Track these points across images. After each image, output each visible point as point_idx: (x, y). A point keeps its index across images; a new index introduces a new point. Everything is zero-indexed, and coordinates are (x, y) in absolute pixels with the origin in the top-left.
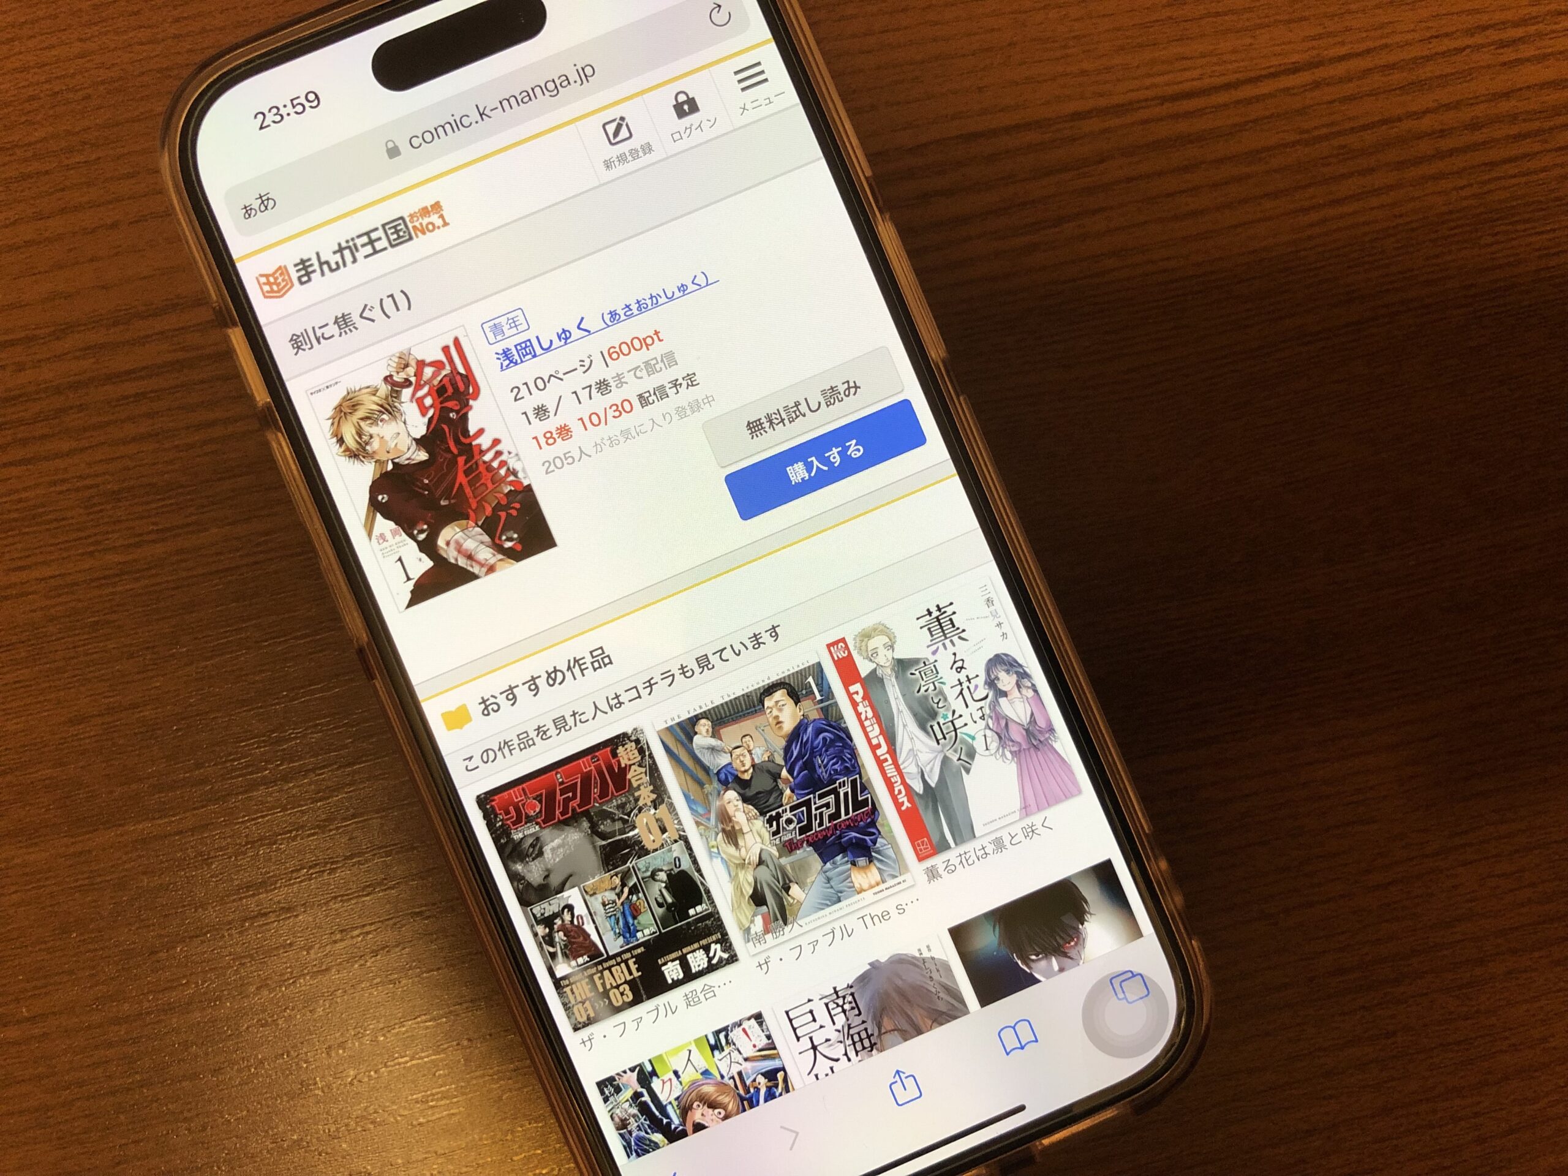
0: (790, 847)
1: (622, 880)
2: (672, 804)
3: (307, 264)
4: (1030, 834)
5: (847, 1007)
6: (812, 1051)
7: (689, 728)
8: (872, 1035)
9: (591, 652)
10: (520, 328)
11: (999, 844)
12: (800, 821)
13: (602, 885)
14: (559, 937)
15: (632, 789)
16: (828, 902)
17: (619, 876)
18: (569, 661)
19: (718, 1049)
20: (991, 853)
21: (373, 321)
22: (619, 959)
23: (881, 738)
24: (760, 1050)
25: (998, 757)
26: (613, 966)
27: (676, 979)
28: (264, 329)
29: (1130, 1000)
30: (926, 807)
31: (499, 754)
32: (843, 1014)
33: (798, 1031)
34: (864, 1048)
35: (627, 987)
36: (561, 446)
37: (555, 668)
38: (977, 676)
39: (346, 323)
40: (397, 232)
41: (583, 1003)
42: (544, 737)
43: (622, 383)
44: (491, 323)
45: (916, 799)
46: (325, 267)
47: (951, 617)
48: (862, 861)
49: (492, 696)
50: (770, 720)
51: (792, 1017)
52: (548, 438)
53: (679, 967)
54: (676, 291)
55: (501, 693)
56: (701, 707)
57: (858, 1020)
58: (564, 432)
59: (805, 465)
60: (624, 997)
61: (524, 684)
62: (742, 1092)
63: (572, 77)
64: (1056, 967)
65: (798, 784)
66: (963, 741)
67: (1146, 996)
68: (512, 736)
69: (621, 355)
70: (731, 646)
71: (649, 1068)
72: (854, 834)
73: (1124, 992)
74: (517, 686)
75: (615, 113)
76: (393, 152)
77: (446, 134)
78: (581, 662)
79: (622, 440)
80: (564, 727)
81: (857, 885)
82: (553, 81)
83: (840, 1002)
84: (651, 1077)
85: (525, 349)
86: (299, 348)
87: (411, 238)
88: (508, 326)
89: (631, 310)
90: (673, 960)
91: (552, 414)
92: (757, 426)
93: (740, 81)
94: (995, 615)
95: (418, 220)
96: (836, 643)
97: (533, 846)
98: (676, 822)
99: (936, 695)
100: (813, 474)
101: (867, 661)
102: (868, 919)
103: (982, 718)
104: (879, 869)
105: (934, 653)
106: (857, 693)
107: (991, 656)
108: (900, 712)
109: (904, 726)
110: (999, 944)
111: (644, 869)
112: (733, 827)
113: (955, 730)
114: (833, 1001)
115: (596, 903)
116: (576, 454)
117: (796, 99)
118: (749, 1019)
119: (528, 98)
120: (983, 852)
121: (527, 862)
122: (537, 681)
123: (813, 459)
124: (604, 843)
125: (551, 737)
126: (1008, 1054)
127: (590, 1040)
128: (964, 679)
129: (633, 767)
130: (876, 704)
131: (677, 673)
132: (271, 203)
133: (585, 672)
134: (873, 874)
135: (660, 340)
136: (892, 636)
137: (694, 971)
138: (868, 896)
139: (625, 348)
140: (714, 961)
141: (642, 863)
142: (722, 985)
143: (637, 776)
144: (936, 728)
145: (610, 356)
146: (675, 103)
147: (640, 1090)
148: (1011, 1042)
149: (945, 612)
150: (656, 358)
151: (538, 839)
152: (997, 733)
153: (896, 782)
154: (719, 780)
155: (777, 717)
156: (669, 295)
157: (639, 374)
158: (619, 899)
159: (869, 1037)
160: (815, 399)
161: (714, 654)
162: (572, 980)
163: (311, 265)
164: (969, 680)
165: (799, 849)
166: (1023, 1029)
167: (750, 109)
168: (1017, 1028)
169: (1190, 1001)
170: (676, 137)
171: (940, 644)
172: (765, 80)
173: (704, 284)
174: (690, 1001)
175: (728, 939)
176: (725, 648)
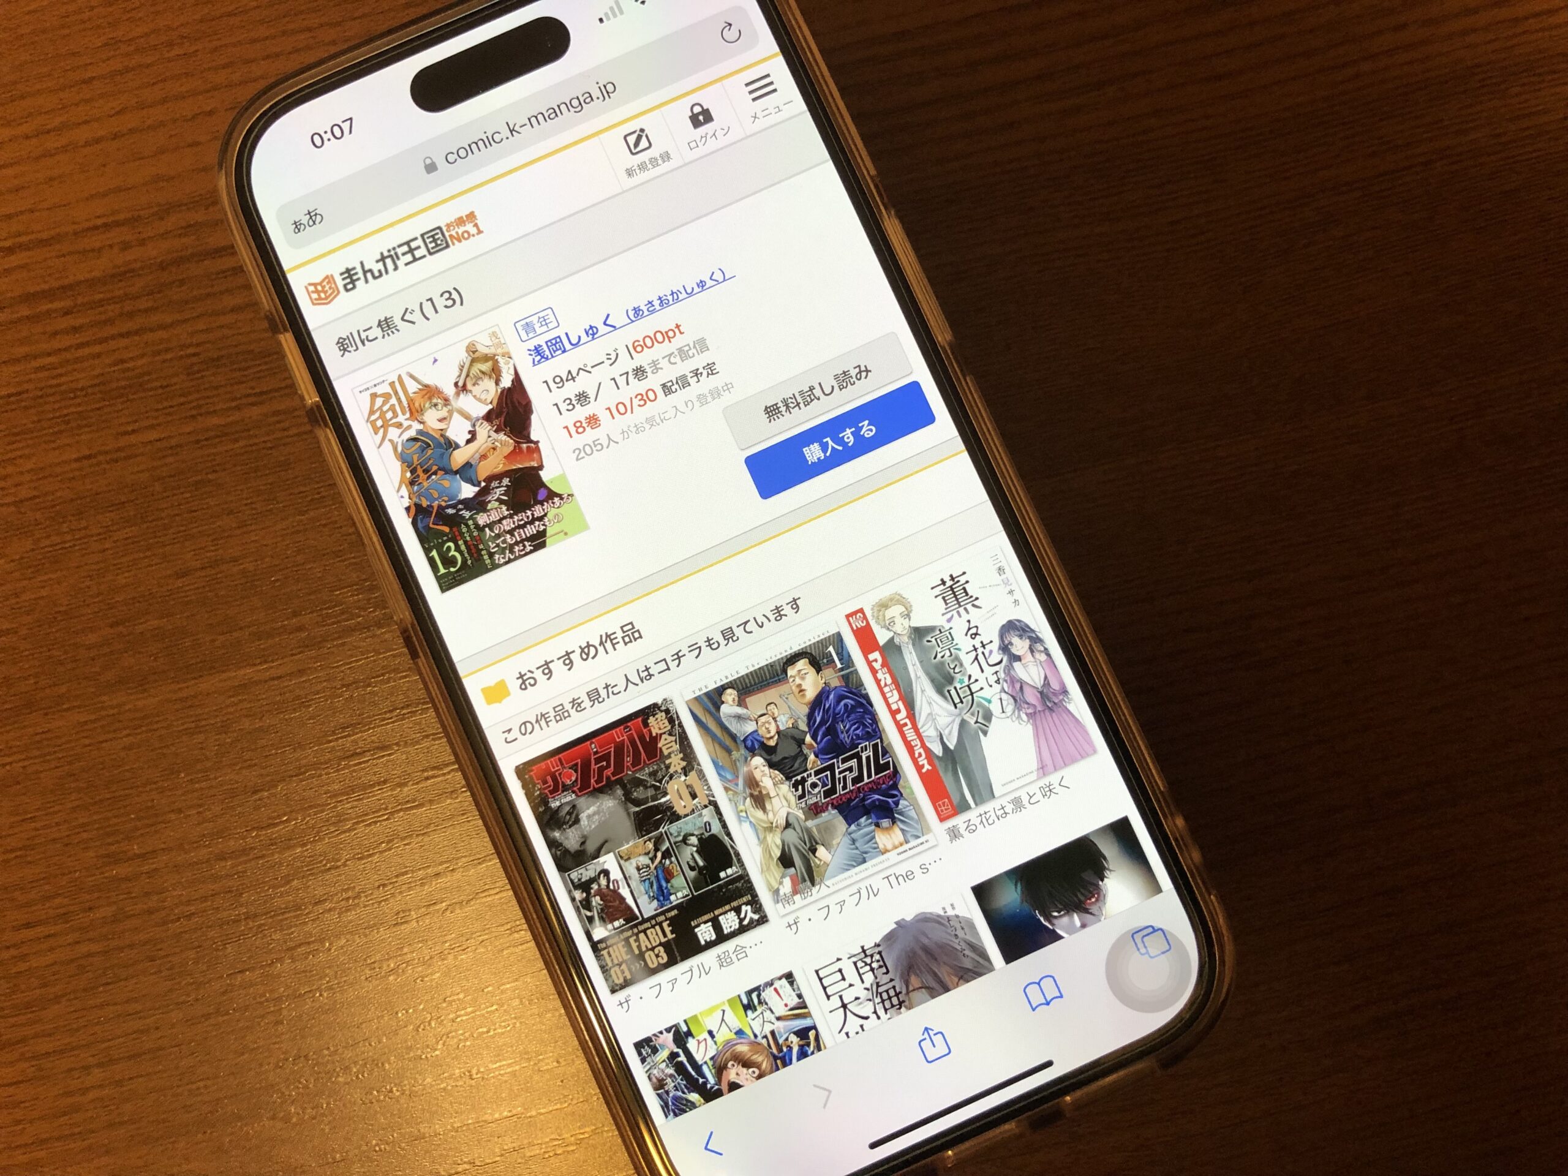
0: (815, 810)
2: (701, 771)
3: (352, 272)
4: (1048, 793)
5: (875, 965)
6: (842, 1009)
8: (900, 993)
9: (622, 628)
10: (551, 326)
11: (1018, 804)
12: (824, 785)
13: (637, 850)
14: (596, 901)
15: (663, 758)
16: (855, 864)
17: (653, 841)
18: (601, 636)
19: (751, 1009)
20: (1010, 812)
21: (413, 323)
22: (653, 922)
23: (900, 703)
24: (791, 1009)
25: (1014, 719)
26: (648, 928)
27: (708, 940)
28: (313, 335)
29: (1152, 955)
30: (946, 770)
31: (537, 726)
32: (871, 973)
33: (828, 990)
34: (893, 1006)
35: (661, 949)
36: (590, 435)
37: (588, 642)
38: (991, 642)
39: (388, 326)
40: (435, 241)
41: (620, 965)
44: (523, 322)
45: (936, 762)
46: (369, 275)
47: (965, 586)
48: (885, 823)
49: (529, 671)
50: (794, 688)
51: (821, 975)
52: (578, 428)
53: (711, 928)
54: (696, 287)
55: (538, 668)
56: (727, 677)
57: (886, 978)
58: (593, 421)
59: (820, 445)
60: (659, 959)
61: (559, 659)
63: (596, 93)
64: (1078, 923)
66: (980, 705)
67: (1169, 951)
68: (548, 708)
69: (645, 348)
70: (755, 619)
71: (685, 1029)
72: (877, 797)
73: (1145, 947)
74: (553, 661)
75: (635, 126)
76: (431, 168)
77: (479, 150)
78: (612, 637)
79: (647, 426)
80: (597, 699)
81: (881, 846)
82: (578, 98)
83: (868, 960)
84: (687, 1037)
85: (555, 345)
86: (345, 350)
87: (448, 246)
88: (540, 324)
89: (653, 306)
90: (705, 922)
92: (774, 410)
93: (751, 92)
94: (1006, 583)
95: (454, 229)
96: (855, 613)
97: (569, 813)
98: (706, 788)
99: (953, 661)
100: (828, 454)
101: (884, 630)
102: (893, 879)
103: (998, 682)
104: (902, 830)
105: (949, 620)
106: (876, 660)
107: (1004, 622)
108: (917, 678)
109: (923, 691)
111: (676, 834)
113: (972, 694)
114: (861, 960)
115: (631, 868)
116: (604, 441)
117: (803, 107)
118: (780, 978)
119: (554, 115)
120: (1002, 811)
121: (564, 829)
122: (571, 656)
123: (828, 439)
124: (637, 809)
125: (585, 709)
126: (1034, 1010)
127: (627, 1001)
128: (978, 645)
129: (664, 737)
130: (895, 671)
131: (703, 645)
132: (319, 218)
133: (616, 646)
134: (897, 835)
135: (681, 333)
136: (908, 605)
137: (726, 932)
138: (892, 856)
139: (648, 342)
140: (746, 922)
141: (674, 828)
142: (753, 946)
143: (667, 744)
144: (953, 692)
145: (635, 349)
146: (691, 114)
148: (1036, 998)
149: (958, 581)
151: (574, 807)
152: (1012, 696)
153: (916, 746)
154: (746, 747)
155: (800, 685)
156: (689, 291)
158: (653, 863)
159: (897, 995)
160: (829, 383)
161: (738, 627)
162: (609, 943)
163: (356, 274)
164: (983, 646)
165: (824, 812)
166: (1047, 984)
167: (761, 117)
168: (1041, 984)
169: (1211, 955)
170: (692, 146)
171: (954, 612)
172: (775, 90)
173: (721, 279)
174: (723, 962)
175: (758, 900)
176: (749, 621)
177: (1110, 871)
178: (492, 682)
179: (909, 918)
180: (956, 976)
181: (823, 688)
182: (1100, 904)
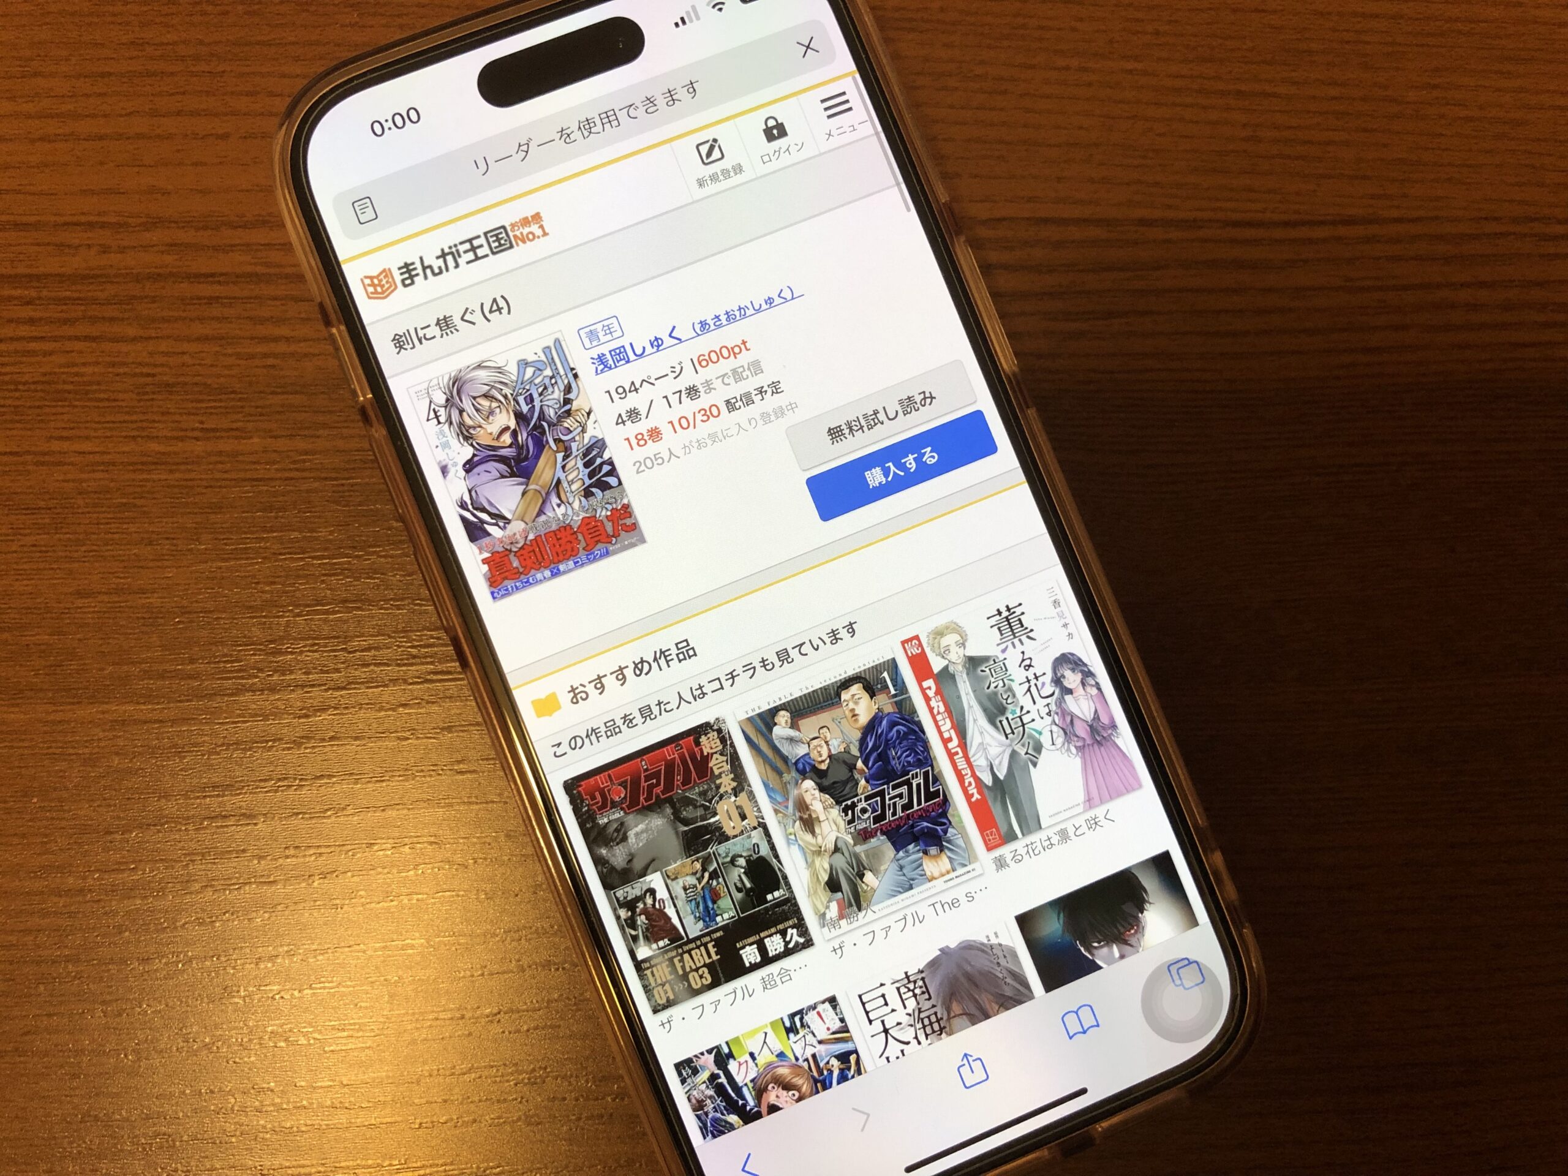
0: (864, 836)
2: (751, 792)
3: (411, 267)
4: (1094, 826)
5: (918, 991)
6: (883, 1034)
8: (942, 1019)
9: (677, 644)
10: (615, 335)
11: (1064, 835)
12: (874, 811)
13: (684, 870)
14: (641, 920)
15: (714, 777)
16: (900, 889)
18: (655, 652)
19: (793, 1032)
20: (1056, 843)
21: (474, 324)
22: (698, 943)
23: (953, 732)
24: (834, 1033)
25: (1063, 751)
26: (693, 949)
27: (753, 962)
28: (368, 328)
29: (1187, 987)
30: (995, 799)
31: (587, 741)
32: (913, 998)
33: (870, 1015)
34: (934, 1032)
35: (706, 970)
36: (651, 448)
37: (642, 658)
38: (1044, 674)
39: (447, 325)
40: (498, 240)
41: (663, 985)
42: (630, 725)
43: (710, 389)
44: (587, 330)
45: (986, 791)
46: (428, 271)
47: (1021, 617)
48: (933, 850)
49: (581, 685)
51: (864, 1000)
52: (640, 440)
53: (756, 951)
54: (763, 303)
55: (590, 682)
57: (928, 1005)
58: (655, 434)
59: (882, 470)
60: (704, 980)
61: (611, 674)
62: (815, 1074)
64: (1117, 954)
65: (873, 774)
66: (1031, 736)
67: (1202, 982)
68: (599, 723)
69: (710, 363)
70: (810, 641)
71: (726, 1050)
72: (925, 824)
73: (1180, 979)
74: (605, 676)
75: (708, 135)
78: (667, 654)
79: (709, 442)
80: (649, 716)
83: (911, 986)
85: (619, 354)
86: (401, 347)
87: (511, 247)
88: (604, 333)
89: (720, 320)
90: (751, 944)
91: (643, 416)
92: (838, 432)
93: (827, 109)
94: (1061, 616)
95: (519, 229)
96: (910, 640)
98: (755, 809)
99: (1006, 692)
100: (890, 479)
101: (939, 658)
102: (938, 906)
103: (1049, 714)
104: (949, 858)
105: (1004, 651)
107: (1058, 655)
108: (970, 707)
109: (975, 720)
110: (1063, 931)
111: (724, 855)
112: (810, 815)
113: (1023, 725)
114: (904, 985)
115: (677, 888)
116: (665, 455)
117: (879, 128)
118: (823, 1002)
120: (1048, 842)
122: (625, 671)
123: (890, 464)
125: (636, 725)
126: (1071, 1038)
127: (669, 1022)
128: (1031, 677)
129: (715, 756)
131: (758, 665)
133: (670, 663)
135: (747, 350)
136: (963, 635)
137: (770, 955)
139: (714, 358)
140: (791, 945)
141: (722, 849)
142: (798, 969)
143: (718, 764)
144: (1005, 723)
145: (700, 363)
146: (765, 127)
147: (717, 1071)
148: (1074, 1027)
149: (1014, 612)
150: (743, 367)
152: (1063, 729)
153: (967, 774)
154: (797, 770)
156: (757, 308)
157: (726, 381)
158: (700, 883)
159: (938, 1021)
160: (893, 407)
161: (793, 648)
162: (652, 963)
163: (415, 269)
164: (1036, 678)
165: (873, 837)
166: (1085, 1014)
167: (835, 135)
168: (1079, 1012)
169: (1243, 989)
170: (766, 159)
171: (1009, 643)
172: (850, 109)
173: (789, 297)
174: (766, 985)
175: (804, 924)
176: (804, 643)
177: (1150, 903)
178: (543, 696)
179: (953, 945)
180: (997, 1003)
181: (876, 714)
182: (1139, 935)
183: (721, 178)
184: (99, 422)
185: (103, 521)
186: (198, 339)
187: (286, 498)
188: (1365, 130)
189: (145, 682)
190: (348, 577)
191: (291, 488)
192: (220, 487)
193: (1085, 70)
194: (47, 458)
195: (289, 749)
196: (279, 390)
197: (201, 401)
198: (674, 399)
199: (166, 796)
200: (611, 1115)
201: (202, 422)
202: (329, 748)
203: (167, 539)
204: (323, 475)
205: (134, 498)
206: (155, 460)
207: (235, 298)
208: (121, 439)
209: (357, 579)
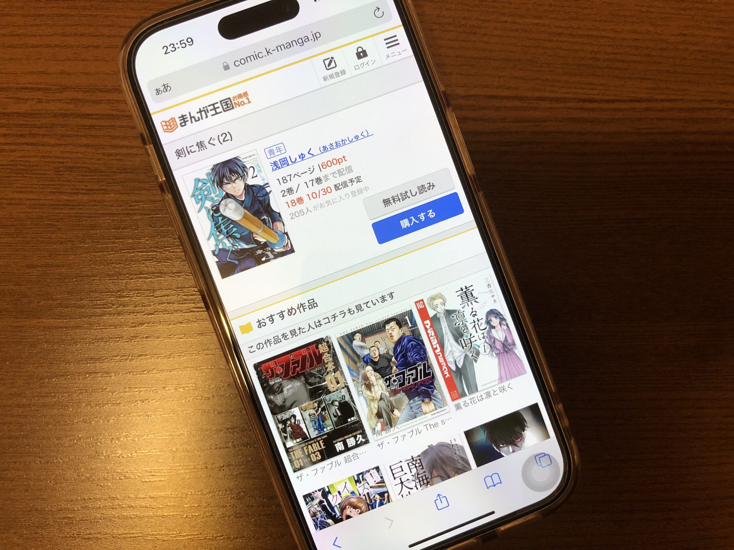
0: (395, 392)
1: (318, 405)
2: (342, 371)
3: (185, 117)
4: (502, 391)
5: (417, 465)
6: (401, 484)
7: (351, 337)
8: (428, 478)
9: (308, 301)
10: (282, 152)
11: (488, 395)
12: (399, 381)
13: (309, 407)
14: (289, 429)
15: (325, 364)
16: (411, 418)
18: (298, 305)
19: (358, 482)
20: (485, 398)
21: (214, 145)
22: (315, 440)
24: (377, 483)
26: (313, 443)
27: (341, 450)
28: (164, 146)
29: (543, 466)
31: (265, 345)
32: (415, 468)
33: (395, 475)
34: (424, 484)
35: (318, 453)
36: (298, 207)
37: (292, 307)
39: (202, 146)
40: (227, 105)
41: (298, 459)
43: (327, 179)
44: (269, 149)
45: (452, 373)
46: (193, 119)
47: (472, 292)
48: (427, 400)
49: (263, 319)
50: (388, 335)
51: (392, 469)
53: (342, 445)
54: (354, 138)
55: (267, 318)
56: (357, 328)
57: (422, 471)
58: (300, 200)
59: (409, 220)
60: (317, 457)
61: (277, 314)
62: (368, 502)
63: (311, 37)
64: (511, 450)
65: (400, 364)
66: (474, 348)
67: (551, 464)
68: (271, 337)
69: (327, 167)
70: (372, 301)
71: (327, 490)
72: (424, 388)
73: (540, 462)
74: (274, 315)
75: (329, 55)
76: (227, 68)
77: (251, 61)
78: (303, 305)
79: (326, 205)
80: (295, 334)
81: (424, 411)
82: (301, 39)
83: (414, 463)
84: (328, 494)
85: (284, 161)
86: (179, 156)
87: (233, 108)
88: (277, 151)
89: (333, 146)
90: (340, 442)
91: (295, 192)
92: (388, 201)
93: (387, 44)
94: (491, 291)
95: (237, 100)
96: (419, 301)
97: (278, 387)
98: (344, 379)
99: (463, 327)
100: (412, 225)
101: (432, 310)
102: (428, 426)
104: (434, 404)
105: (463, 308)
106: (427, 324)
109: (448, 340)
110: (486, 440)
112: (369, 383)
114: (411, 462)
117: (412, 53)
118: (373, 469)
119: (289, 46)
120: (481, 398)
121: (276, 395)
122: (283, 313)
123: (412, 217)
124: (311, 387)
125: (288, 339)
126: (488, 488)
127: (301, 476)
128: (476, 320)
129: (325, 354)
130: (436, 330)
131: (347, 312)
132: (169, 88)
133: (305, 310)
134: (432, 406)
135: (345, 160)
137: (349, 447)
138: (429, 416)
139: (329, 164)
140: (359, 443)
141: (328, 397)
142: (361, 454)
143: (327, 358)
145: (322, 166)
146: (357, 52)
147: (323, 499)
149: (469, 289)
150: (343, 169)
151: (281, 385)
152: (490, 345)
153: (444, 365)
154: (364, 361)
155: (391, 334)
156: (350, 140)
157: (335, 175)
159: (426, 479)
160: (414, 190)
161: (364, 304)
162: (294, 449)
163: (186, 118)
164: (478, 321)
166: (495, 477)
167: (391, 57)
168: (492, 477)
169: (570, 467)
170: (357, 68)
171: (466, 304)
172: (398, 44)
173: (366, 135)
174: (347, 460)
175: (365, 433)
176: (369, 302)
177: (528, 427)
179: (434, 444)
180: (454, 471)
181: (402, 336)
182: (522, 442)
183: (335, 76)
184: (38, 185)
185: (39, 232)
186: (85, 146)
187: (126, 223)
188: (649, 55)
189: (59, 309)
190: (155, 261)
191: (128, 218)
192: (95, 217)
193: (515, 23)
194: (13, 201)
195: (127, 342)
196: (123, 171)
197: (87, 176)
198: (309, 184)
199: (69, 362)
200: (275, 514)
201: (86, 186)
202: (145, 342)
203: (70, 241)
204: (144, 212)
205: (55, 222)
206: (64, 204)
207: (102, 126)
208: (47, 193)
209: (159, 262)
